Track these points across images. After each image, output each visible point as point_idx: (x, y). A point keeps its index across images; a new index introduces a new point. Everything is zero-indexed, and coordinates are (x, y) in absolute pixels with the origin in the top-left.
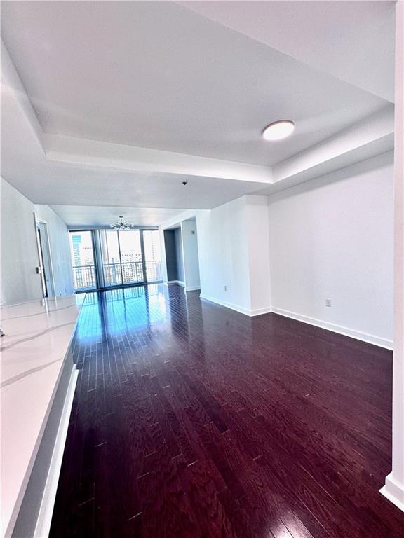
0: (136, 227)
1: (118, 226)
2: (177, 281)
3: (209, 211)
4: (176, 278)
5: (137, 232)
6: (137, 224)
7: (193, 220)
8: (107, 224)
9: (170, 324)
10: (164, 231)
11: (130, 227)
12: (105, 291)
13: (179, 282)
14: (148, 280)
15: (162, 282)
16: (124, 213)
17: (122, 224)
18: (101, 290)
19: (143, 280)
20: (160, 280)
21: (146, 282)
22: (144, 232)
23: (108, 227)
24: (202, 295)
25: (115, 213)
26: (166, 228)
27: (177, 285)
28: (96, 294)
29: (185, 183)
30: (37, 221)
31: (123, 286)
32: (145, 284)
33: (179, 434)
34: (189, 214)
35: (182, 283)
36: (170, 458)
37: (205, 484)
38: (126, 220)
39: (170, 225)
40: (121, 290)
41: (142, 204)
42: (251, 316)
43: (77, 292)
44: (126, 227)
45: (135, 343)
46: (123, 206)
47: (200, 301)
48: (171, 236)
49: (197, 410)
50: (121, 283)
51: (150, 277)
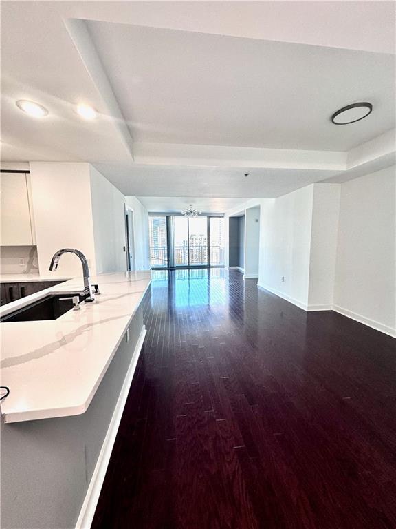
0: (203, 214)
1: (188, 213)
2: (238, 268)
3: (274, 199)
4: (238, 265)
5: (205, 218)
6: (204, 211)
7: (257, 208)
8: (179, 211)
9: (228, 307)
10: (230, 218)
11: (198, 214)
12: (174, 270)
13: (240, 268)
14: (212, 265)
15: (223, 267)
16: (194, 201)
17: (191, 212)
18: (171, 269)
19: (206, 264)
20: (222, 264)
21: (209, 265)
22: (211, 218)
23: (179, 214)
24: (259, 284)
25: (186, 202)
26: (232, 215)
27: (238, 271)
28: (167, 271)
29: (246, 175)
30: (127, 210)
31: (189, 267)
32: (208, 267)
33: (214, 395)
34: (253, 202)
35: (242, 270)
36: (203, 411)
37: (227, 437)
38: (195, 208)
39: (235, 212)
40: (187, 270)
41: (208, 194)
42: (307, 310)
43: (153, 269)
44: (195, 214)
45: (191, 317)
46: (192, 196)
47: (257, 289)
48: (236, 223)
49: (233, 382)
50: (187, 265)
51: (214, 261)
